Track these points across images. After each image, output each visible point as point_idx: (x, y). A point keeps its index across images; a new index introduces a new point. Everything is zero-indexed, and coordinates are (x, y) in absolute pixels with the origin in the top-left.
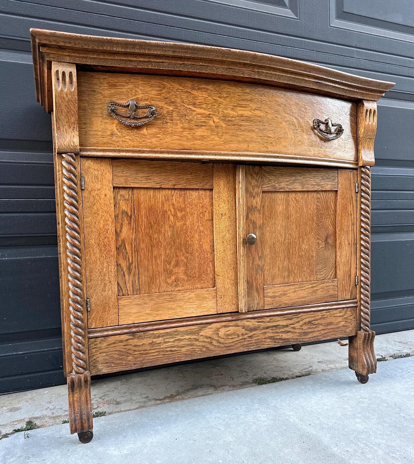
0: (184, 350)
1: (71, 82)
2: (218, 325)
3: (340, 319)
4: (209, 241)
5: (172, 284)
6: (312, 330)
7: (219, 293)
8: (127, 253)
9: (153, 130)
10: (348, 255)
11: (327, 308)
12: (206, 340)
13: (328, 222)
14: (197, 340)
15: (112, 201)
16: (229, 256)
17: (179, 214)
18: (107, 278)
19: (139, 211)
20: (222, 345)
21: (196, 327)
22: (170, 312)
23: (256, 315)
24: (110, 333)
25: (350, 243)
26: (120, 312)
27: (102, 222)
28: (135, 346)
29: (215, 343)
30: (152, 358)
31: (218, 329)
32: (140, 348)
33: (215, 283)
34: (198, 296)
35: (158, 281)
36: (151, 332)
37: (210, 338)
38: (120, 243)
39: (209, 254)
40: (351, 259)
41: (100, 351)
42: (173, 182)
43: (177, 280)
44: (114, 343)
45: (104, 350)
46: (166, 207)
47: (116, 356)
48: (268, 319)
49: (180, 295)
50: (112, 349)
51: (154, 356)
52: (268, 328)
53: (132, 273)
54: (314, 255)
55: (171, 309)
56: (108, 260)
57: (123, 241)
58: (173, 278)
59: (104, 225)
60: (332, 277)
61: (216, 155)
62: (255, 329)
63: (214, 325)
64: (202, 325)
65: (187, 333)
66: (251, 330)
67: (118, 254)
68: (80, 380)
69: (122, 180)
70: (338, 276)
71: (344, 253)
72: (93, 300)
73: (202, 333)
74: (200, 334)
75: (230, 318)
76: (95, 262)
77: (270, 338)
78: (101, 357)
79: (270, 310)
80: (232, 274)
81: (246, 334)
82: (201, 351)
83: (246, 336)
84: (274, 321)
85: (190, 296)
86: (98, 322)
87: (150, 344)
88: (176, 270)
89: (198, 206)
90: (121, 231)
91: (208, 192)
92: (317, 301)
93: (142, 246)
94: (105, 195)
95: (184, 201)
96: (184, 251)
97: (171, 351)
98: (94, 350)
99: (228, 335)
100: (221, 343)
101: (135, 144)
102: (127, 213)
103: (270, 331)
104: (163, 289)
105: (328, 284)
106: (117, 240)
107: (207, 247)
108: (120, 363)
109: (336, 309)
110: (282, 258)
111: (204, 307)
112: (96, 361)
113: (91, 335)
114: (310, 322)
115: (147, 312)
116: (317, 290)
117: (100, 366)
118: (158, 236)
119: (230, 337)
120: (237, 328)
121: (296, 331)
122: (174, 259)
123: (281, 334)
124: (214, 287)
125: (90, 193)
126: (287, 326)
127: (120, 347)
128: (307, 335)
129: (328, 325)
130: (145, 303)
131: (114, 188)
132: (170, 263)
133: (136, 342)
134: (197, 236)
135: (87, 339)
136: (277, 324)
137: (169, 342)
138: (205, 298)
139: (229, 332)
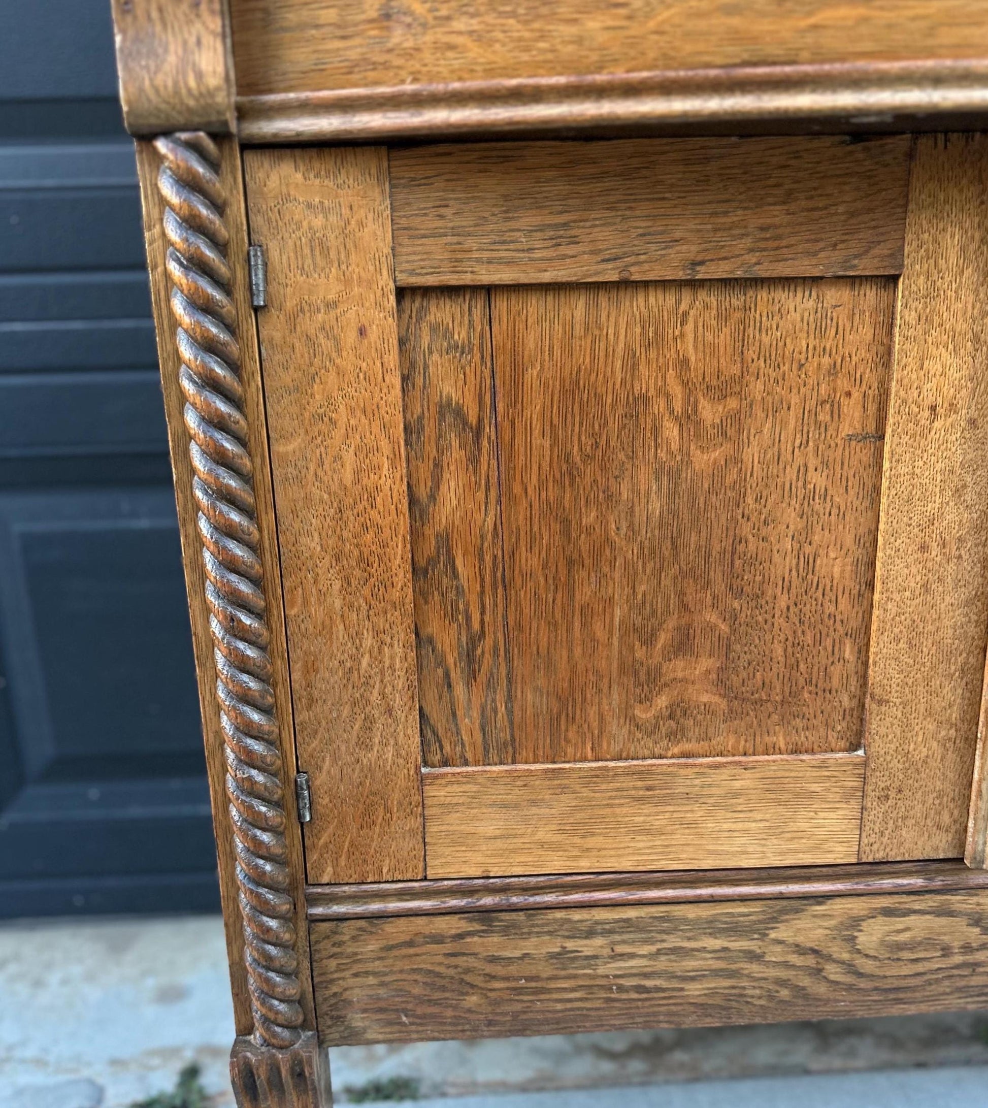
2: (857, 906)
4: (849, 541)
5: (657, 726)
7: (878, 781)
8: (459, 591)
12: (794, 959)
14: (754, 957)
15: (392, 359)
17: (709, 412)
18: (375, 696)
19: (514, 402)
20: (863, 984)
21: (755, 907)
22: (642, 842)
24: (393, 905)
26: (433, 828)
27: (349, 457)
28: (493, 960)
29: (833, 972)
30: (559, 1006)
31: (855, 922)
32: (513, 970)
33: (860, 734)
35: (592, 712)
36: (559, 915)
37: (815, 952)
38: (429, 547)
39: (844, 603)
41: (356, 968)
42: (690, 250)
44: (410, 944)
45: (370, 966)
46: (646, 381)
47: (417, 990)
50: (399, 965)
51: (570, 1000)
53: (482, 677)
55: (648, 832)
56: (381, 623)
57: (445, 541)
58: (662, 701)
59: (357, 472)
61: (937, 80)
63: (838, 906)
64: (785, 903)
65: (712, 928)
67: (421, 596)
69: (437, 249)
72: (321, 780)
73: (781, 932)
74: (773, 935)
75: (918, 882)
76: (326, 630)
80: (951, 695)
81: (984, 946)
82: (771, 998)
85: (737, 784)
86: (343, 861)
87: (553, 956)
88: (678, 668)
89: (811, 367)
90: (433, 497)
91: (870, 295)
93: (529, 560)
94: (362, 332)
95: (741, 340)
96: (720, 587)
97: (640, 989)
98: (333, 964)
99: (900, 947)
100: (860, 975)
101: (500, 54)
102: (459, 413)
104: (615, 748)
106: (416, 535)
108: (433, 1016)
111: (798, 835)
112: (341, 1002)
113: (318, 910)
115: (541, 835)
117: (357, 1020)
118: (602, 519)
119: (906, 955)
120: (943, 921)
122: (671, 623)
124: (854, 747)
125: (292, 321)
127: (432, 958)
130: (534, 803)
131: (401, 292)
132: (649, 641)
133: (493, 944)
134: (790, 517)
135: (303, 925)
137: (632, 956)
138: (812, 795)
139: (904, 937)
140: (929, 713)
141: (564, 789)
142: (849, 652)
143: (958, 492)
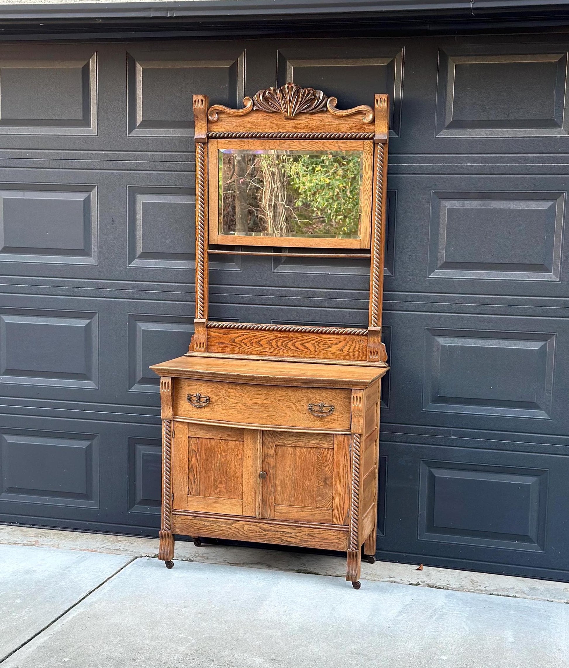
0: (222, 532)
1: (169, 387)
2: (244, 523)
3: (334, 537)
4: (240, 471)
5: (217, 493)
6: (310, 540)
7: (244, 504)
8: (194, 472)
9: (207, 409)
10: (342, 494)
11: (323, 527)
12: (235, 530)
13: (327, 469)
14: (230, 529)
15: (187, 444)
16: (252, 482)
17: (224, 454)
19: (201, 450)
21: (230, 521)
23: (269, 522)
24: (183, 514)
25: (344, 485)
26: (188, 504)
27: (182, 454)
28: (195, 524)
29: (240, 532)
31: (244, 525)
32: (198, 526)
33: (242, 497)
34: (231, 503)
35: (209, 490)
37: (238, 529)
39: (240, 479)
40: (345, 497)
41: (178, 522)
42: (220, 436)
43: (220, 491)
44: (185, 520)
45: (180, 522)
46: (216, 449)
47: (185, 526)
48: (278, 526)
49: (220, 501)
50: (183, 522)
51: (205, 532)
52: (277, 531)
53: (196, 484)
54: (315, 490)
55: (215, 508)
56: (184, 475)
57: (192, 466)
58: (218, 490)
59: (182, 456)
60: (329, 507)
62: (268, 530)
63: (241, 522)
64: (233, 521)
65: (223, 523)
66: (265, 530)
67: (189, 472)
68: (168, 534)
69: (193, 433)
70: (333, 507)
71: (338, 492)
72: (175, 495)
73: (233, 525)
75: (251, 520)
76: (177, 475)
77: (279, 538)
78: (178, 525)
79: (279, 520)
80: (253, 493)
81: (262, 532)
82: (233, 536)
83: (262, 533)
84: (282, 528)
85: (227, 502)
86: (177, 506)
87: (204, 524)
88: (220, 486)
89: (235, 450)
90: (191, 460)
91: (241, 443)
92: (314, 521)
93: (202, 469)
94: (184, 441)
95: (227, 446)
96: (225, 475)
97: (215, 531)
98: (174, 521)
99: (250, 530)
100: (245, 534)
101: (199, 416)
102: (195, 451)
103: (279, 534)
104: (212, 495)
105: (324, 511)
106: (189, 465)
107: (238, 475)
108: (187, 531)
109: (331, 530)
110: (290, 489)
111: (235, 510)
112: (175, 527)
113: (173, 513)
114: (309, 534)
116: (315, 514)
117: (177, 530)
118: (211, 465)
119: (251, 532)
120: (256, 527)
121: (298, 538)
122: (219, 480)
123: (287, 538)
124: (242, 499)
125: (177, 440)
126: (291, 533)
127: (187, 522)
128: (306, 543)
129: (323, 539)
130: (201, 502)
131: (189, 437)
132: (217, 481)
133: (195, 521)
134: (233, 468)
135: (171, 515)
136: (284, 530)
137: (213, 526)
138: (236, 505)
139: (250, 529)
140: (250, 495)
141: (205, 500)
142: (241, 486)
143: (252, 467)
